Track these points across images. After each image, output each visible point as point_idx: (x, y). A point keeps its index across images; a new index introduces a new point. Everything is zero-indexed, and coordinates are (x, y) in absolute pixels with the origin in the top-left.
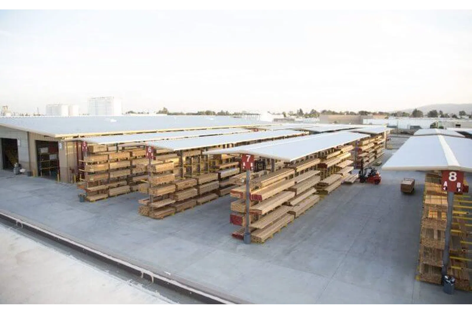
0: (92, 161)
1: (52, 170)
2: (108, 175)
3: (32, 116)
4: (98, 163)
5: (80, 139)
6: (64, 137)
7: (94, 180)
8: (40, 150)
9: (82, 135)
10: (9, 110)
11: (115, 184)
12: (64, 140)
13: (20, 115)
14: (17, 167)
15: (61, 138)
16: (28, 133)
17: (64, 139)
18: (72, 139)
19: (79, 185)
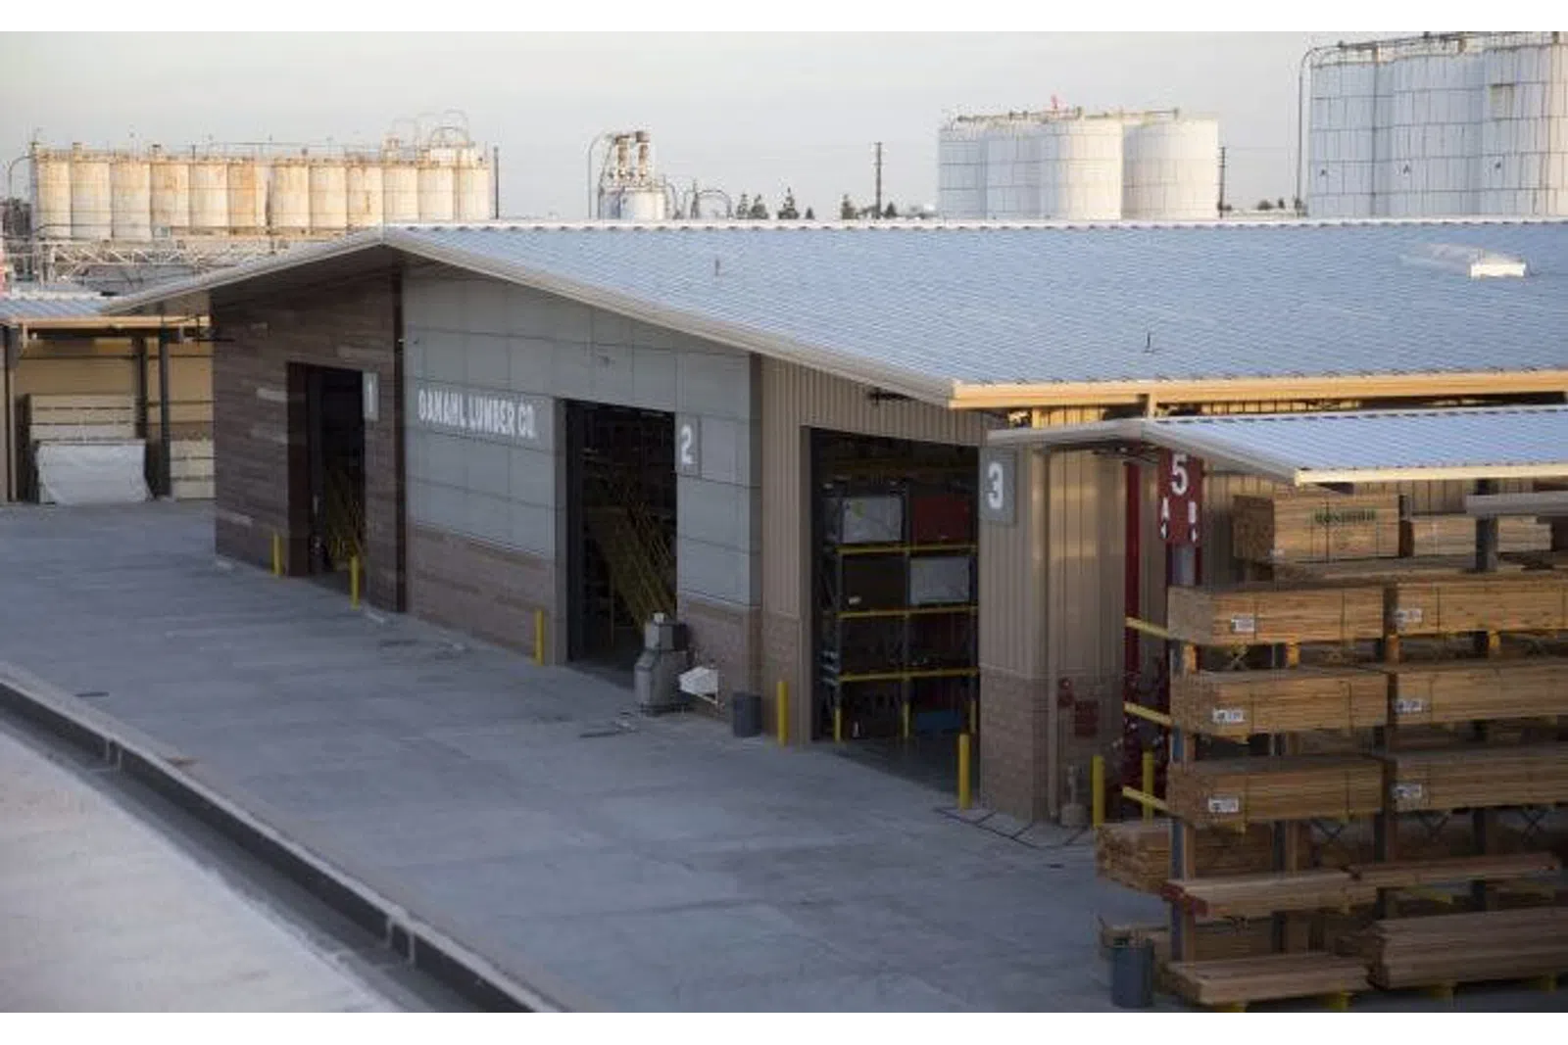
0: (1230, 640)
1: (925, 696)
2: (1376, 783)
3: (828, 216)
4: (1293, 656)
5: (1151, 424)
6: (1029, 410)
7: (1245, 810)
8: (840, 511)
9: (1182, 389)
10: (652, 167)
11: (1447, 879)
12: (1023, 431)
13: (741, 213)
14: (659, 652)
15: (1000, 416)
16: (757, 361)
17: (1026, 422)
18: (1092, 423)
19: (1117, 849)
